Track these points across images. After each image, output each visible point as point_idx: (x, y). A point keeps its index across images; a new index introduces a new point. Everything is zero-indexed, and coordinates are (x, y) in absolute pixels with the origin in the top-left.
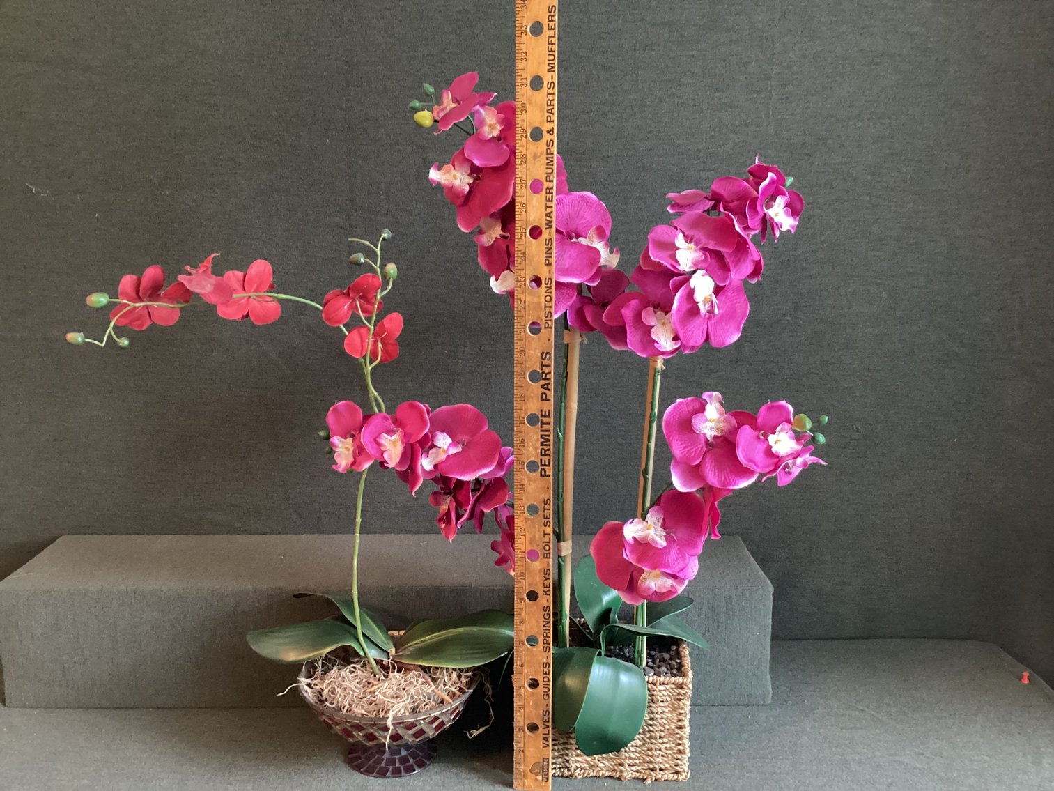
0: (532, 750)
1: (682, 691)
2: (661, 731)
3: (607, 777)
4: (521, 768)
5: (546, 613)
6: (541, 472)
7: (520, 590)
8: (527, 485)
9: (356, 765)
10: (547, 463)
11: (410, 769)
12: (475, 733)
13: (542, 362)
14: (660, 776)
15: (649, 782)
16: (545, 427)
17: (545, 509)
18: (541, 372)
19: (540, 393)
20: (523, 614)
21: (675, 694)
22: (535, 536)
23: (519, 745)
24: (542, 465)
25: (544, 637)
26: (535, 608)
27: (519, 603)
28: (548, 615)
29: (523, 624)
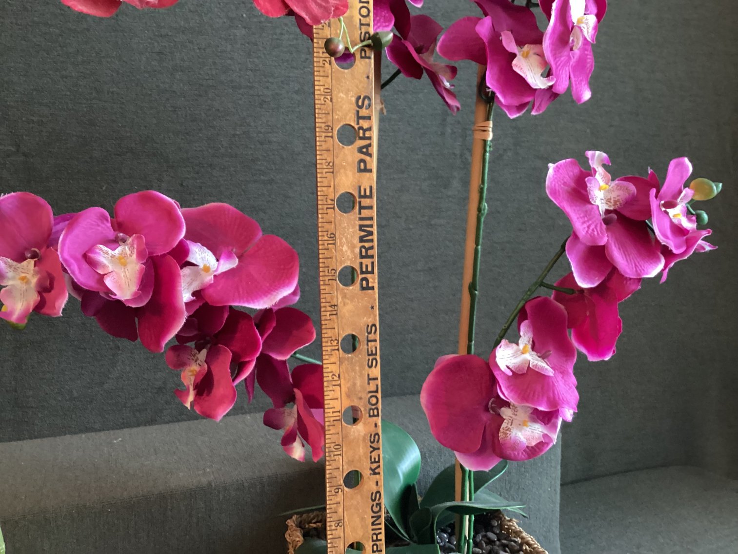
5: (375, 503)
6: (362, 284)
7: (335, 473)
8: (340, 305)
10: (370, 269)
13: (358, 112)
16: (365, 213)
17: (368, 341)
18: (356, 127)
19: (357, 160)
20: (341, 510)
22: (354, 384)
24: (362, 273)
25: (373, 541)
26: (359, 497)
27: (334, 493)
28: (378, 506)
29: (341, 526)
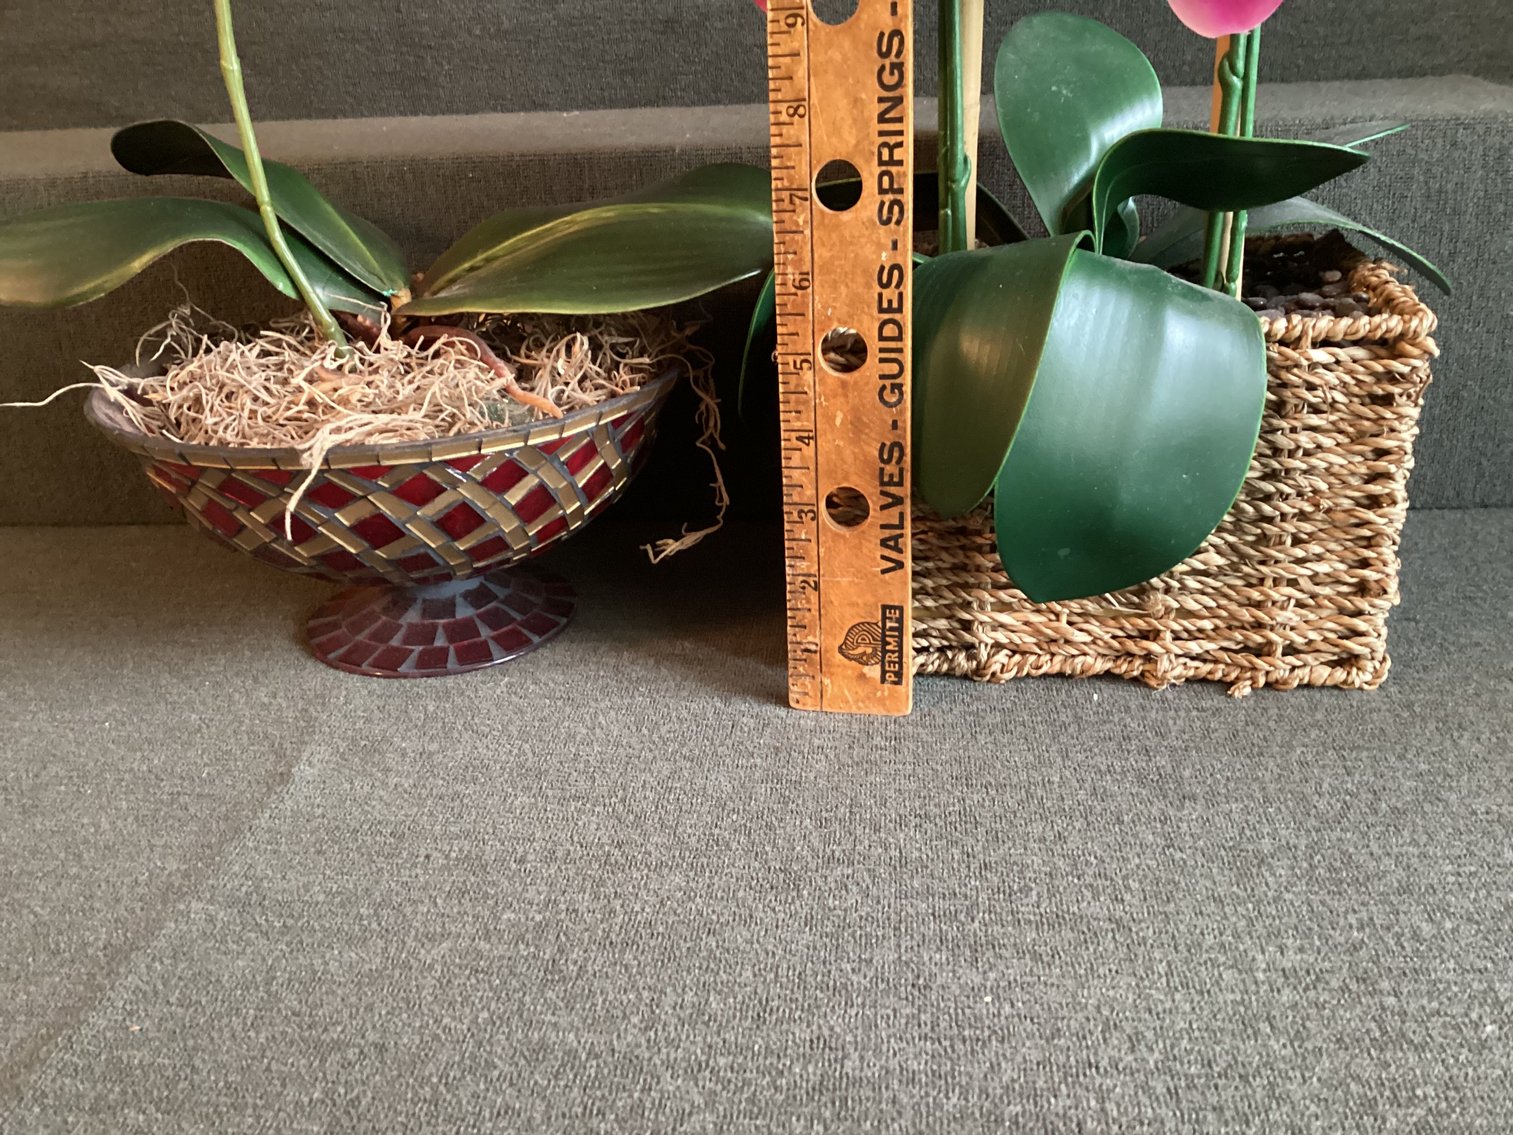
0: (845, 581)
1: (1397, 366)
2: (1302, 516)
3: (1097, 677)
4: (811, 639)
5: (887, 62)
9: (319, 646)
11: (475, 656)
12: (672, 547)
14: (1281, 673)
15: (1244, 690)
20: (801, 72)
21: (1367, 379)
23: (802, 566)
25: (881, 163)
26: (847, 44)
27: (785, 28)
28: (896, 72)
29: (802, 116)
